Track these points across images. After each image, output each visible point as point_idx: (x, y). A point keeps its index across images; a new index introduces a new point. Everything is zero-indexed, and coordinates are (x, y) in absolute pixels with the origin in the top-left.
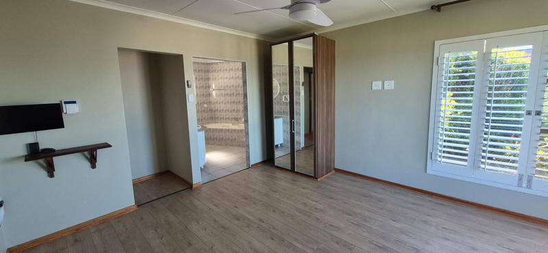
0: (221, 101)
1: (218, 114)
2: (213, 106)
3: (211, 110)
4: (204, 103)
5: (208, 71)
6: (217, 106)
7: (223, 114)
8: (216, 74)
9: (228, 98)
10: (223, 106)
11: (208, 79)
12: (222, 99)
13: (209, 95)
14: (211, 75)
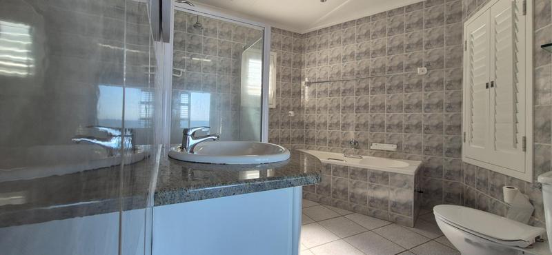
0: (323, 104)
1: (313, 132)
2: (304, 116)
3: (301, 124)
4: (288, 108)
5: (301, 49)
6: (314, 117)
7: (325, 133)
8: (315, 54)
9: (339, 99)
10: (325, 116)
11: (301, 64)
12: (325, 100)
13: (299, 94)
14: (305, 57)
